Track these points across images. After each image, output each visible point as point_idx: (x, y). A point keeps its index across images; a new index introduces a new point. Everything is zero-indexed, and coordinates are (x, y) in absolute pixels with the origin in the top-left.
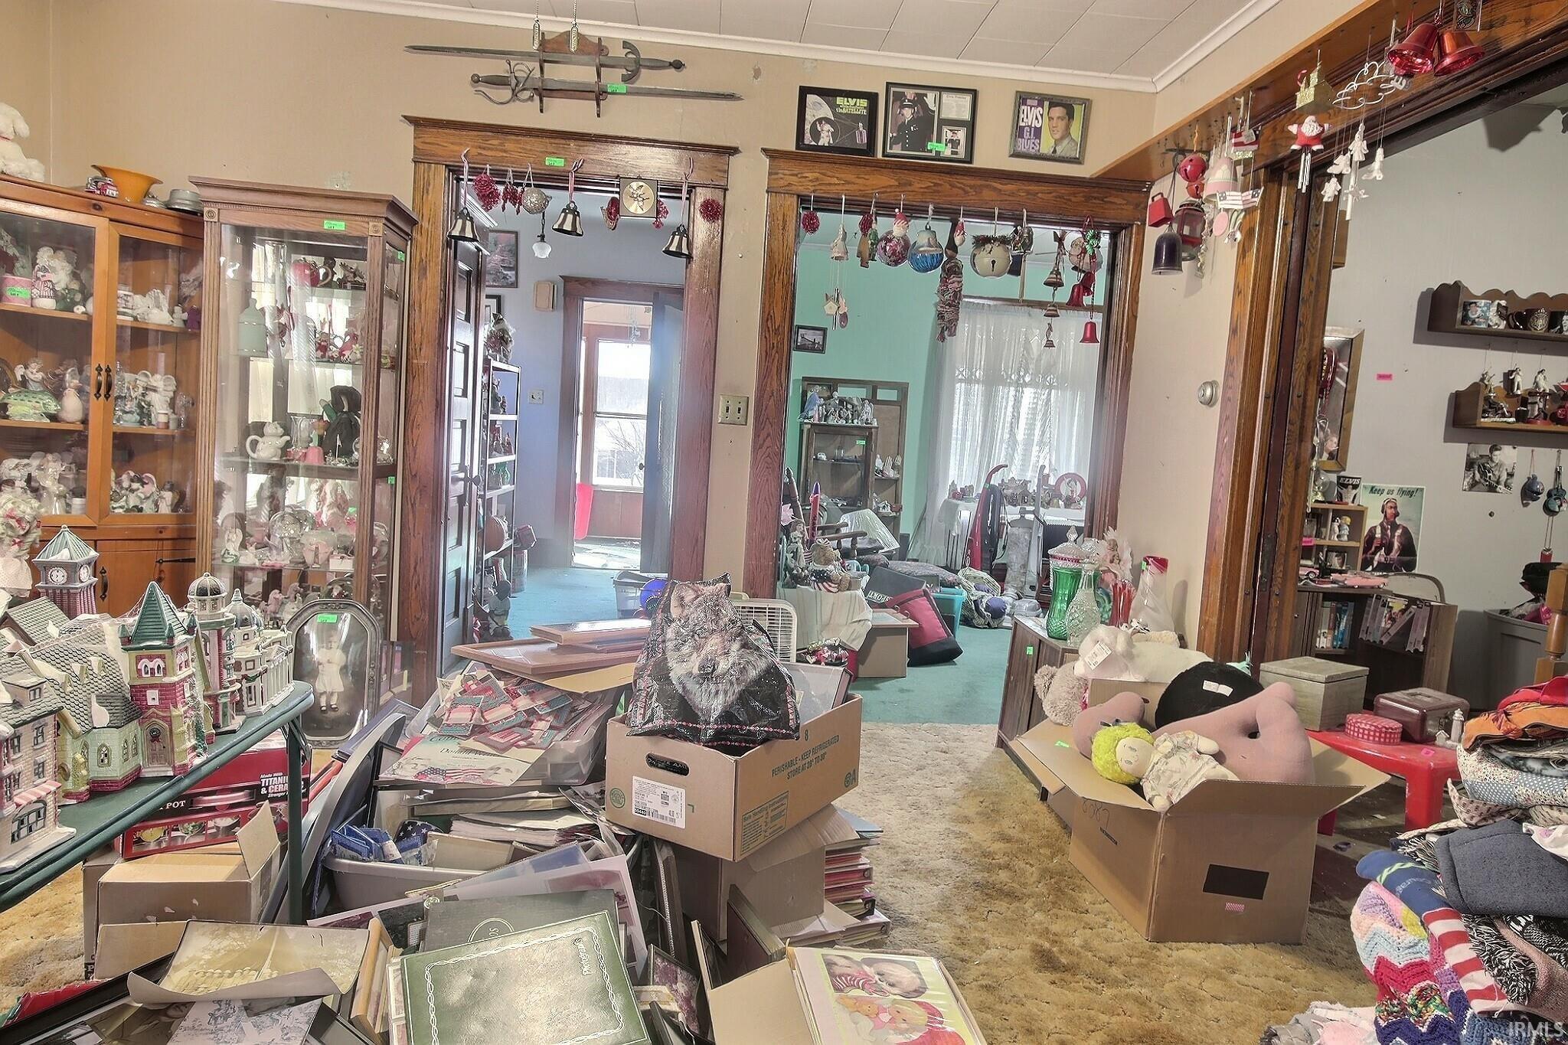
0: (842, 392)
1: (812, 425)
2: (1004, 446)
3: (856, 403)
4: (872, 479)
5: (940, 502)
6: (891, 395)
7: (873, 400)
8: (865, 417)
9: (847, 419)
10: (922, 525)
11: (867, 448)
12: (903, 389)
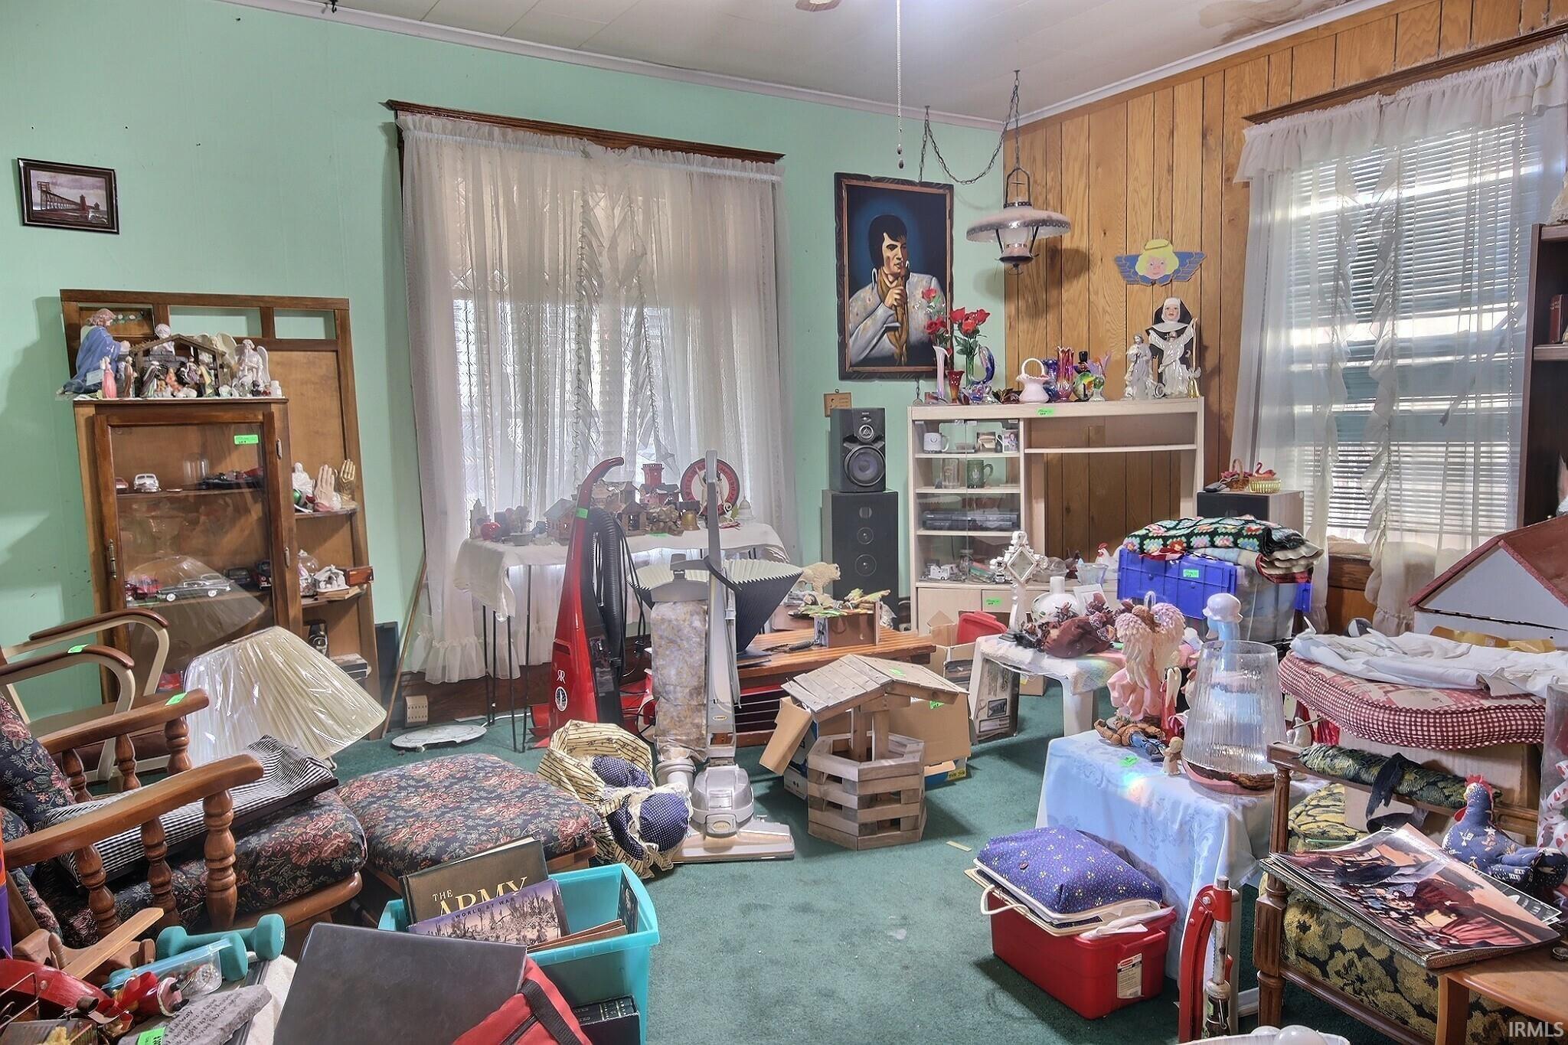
0: (180, 325)
1: (100, 406)
2: (569, 420)
3: (220, 346)
4: (287, 523)
5: (454, 549)
6: (314, 328)
7: (267, 340)
8: (248, 379)
9: (200, 388)
10: (423, 600)
11: (266, 450)
12: (336, 314)
